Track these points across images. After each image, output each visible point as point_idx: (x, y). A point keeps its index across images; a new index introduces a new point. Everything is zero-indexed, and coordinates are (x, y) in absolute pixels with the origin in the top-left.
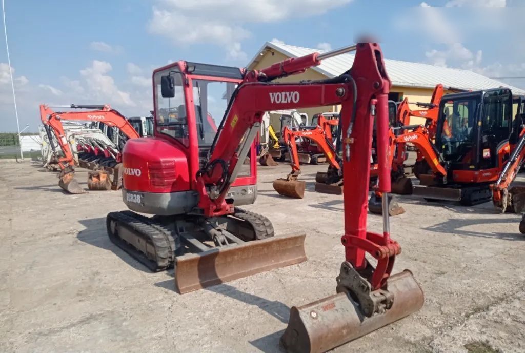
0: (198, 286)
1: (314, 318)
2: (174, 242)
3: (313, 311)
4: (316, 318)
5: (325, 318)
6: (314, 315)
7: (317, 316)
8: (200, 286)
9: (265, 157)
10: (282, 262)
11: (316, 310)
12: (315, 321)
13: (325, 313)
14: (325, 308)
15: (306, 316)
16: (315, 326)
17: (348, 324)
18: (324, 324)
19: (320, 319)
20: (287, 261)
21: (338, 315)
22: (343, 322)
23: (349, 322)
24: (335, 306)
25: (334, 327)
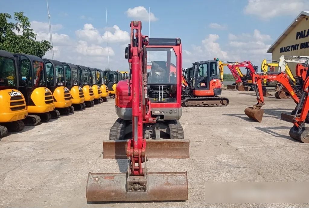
0: (113, 157)
1: (96, 181)
2: (120, 134)
3: (98, 177)
4: (97, 181)
5: (103, 183)
6: (97, 179)
7: (98, 181)
8: (114, 157)
9: (279, 93)
10: (170, 155)
11: (100, 177)
12: (95, 182)
13: (104, 180)
14: (106, 178)
15: (92, 179)
16: (93, 185)
17: (116, 190)
18: (100, 186)
19: (99, 182)
20: (173, 155)
21: (112, 183)
22: (113, 188)
23: (117, 190)
24: (113, 179)
25: (106, 189)
